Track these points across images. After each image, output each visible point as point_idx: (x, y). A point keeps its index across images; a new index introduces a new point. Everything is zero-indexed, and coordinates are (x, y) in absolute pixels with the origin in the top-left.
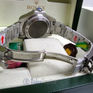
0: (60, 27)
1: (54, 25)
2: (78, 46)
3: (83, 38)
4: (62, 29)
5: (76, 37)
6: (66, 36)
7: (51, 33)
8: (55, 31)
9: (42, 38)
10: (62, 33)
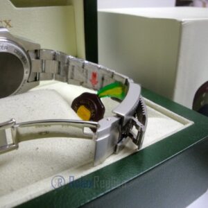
0: (54, 59)
1: (37, 58)
2: (102, 94)
3: (110, 75)
4: (59, 63)
5: (94, 75)
6: (72, 78)
7: (36, 80)
8: (44, 72)
9: (15, 94)
10: (61, 73)
